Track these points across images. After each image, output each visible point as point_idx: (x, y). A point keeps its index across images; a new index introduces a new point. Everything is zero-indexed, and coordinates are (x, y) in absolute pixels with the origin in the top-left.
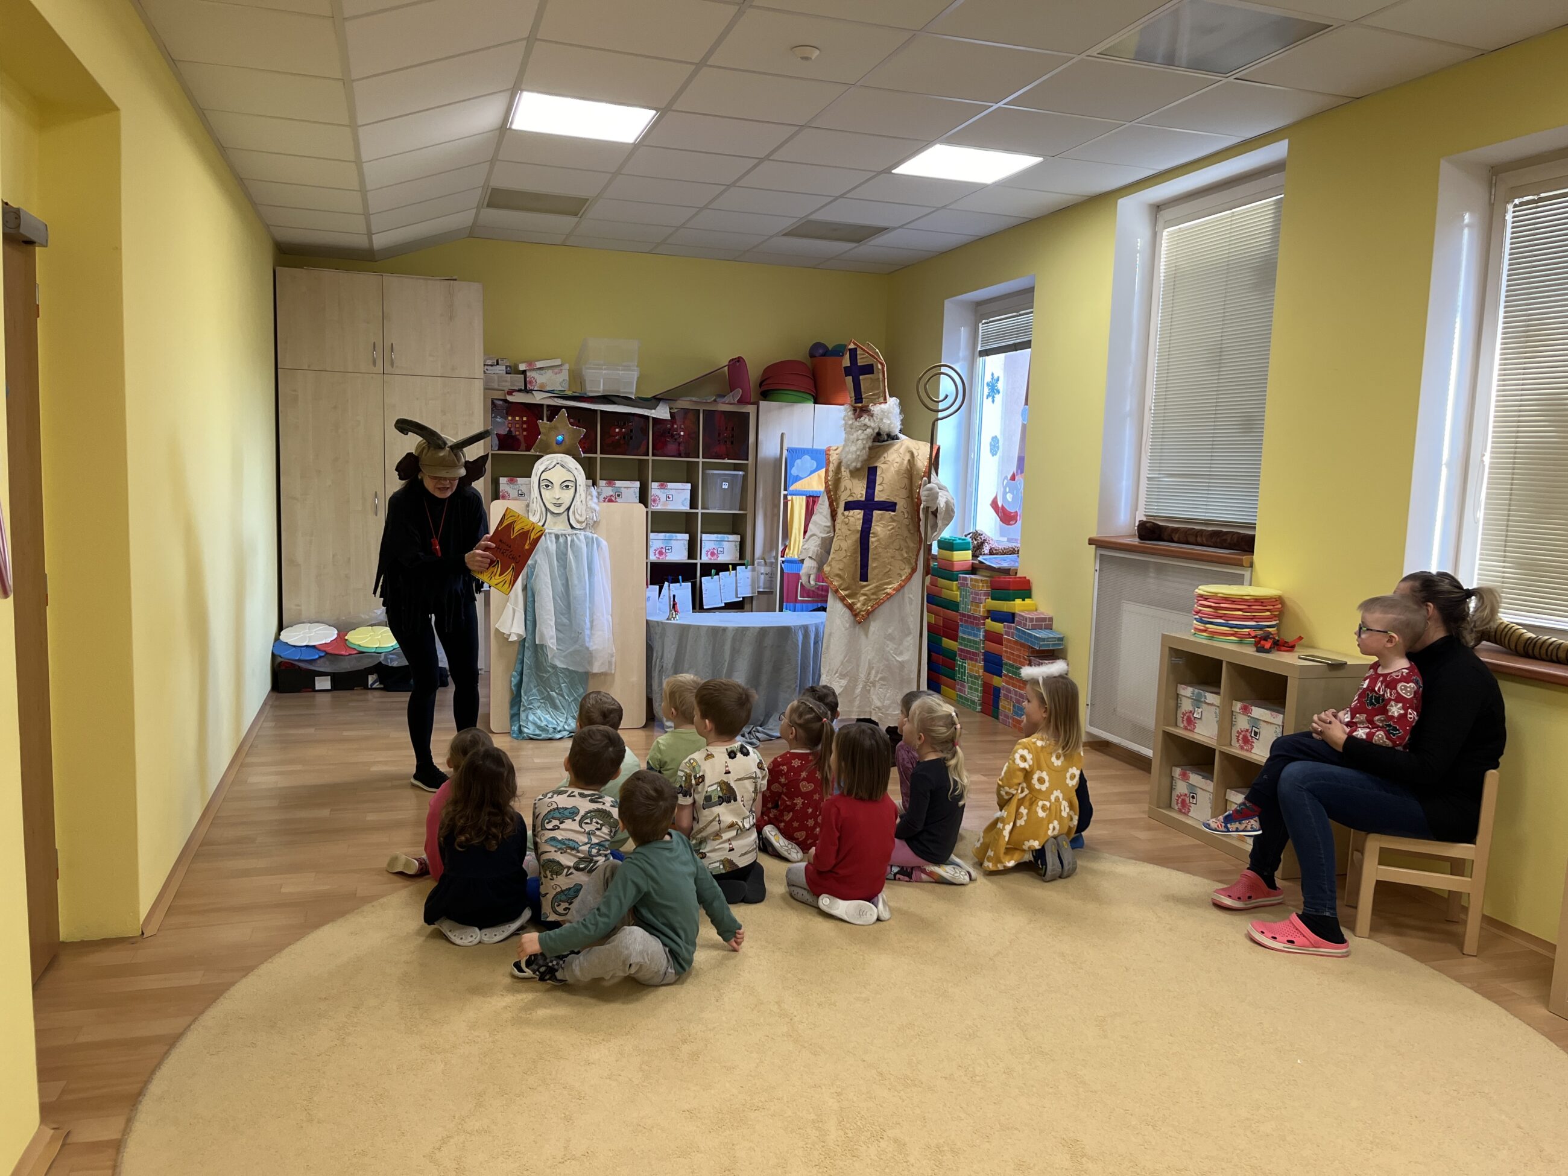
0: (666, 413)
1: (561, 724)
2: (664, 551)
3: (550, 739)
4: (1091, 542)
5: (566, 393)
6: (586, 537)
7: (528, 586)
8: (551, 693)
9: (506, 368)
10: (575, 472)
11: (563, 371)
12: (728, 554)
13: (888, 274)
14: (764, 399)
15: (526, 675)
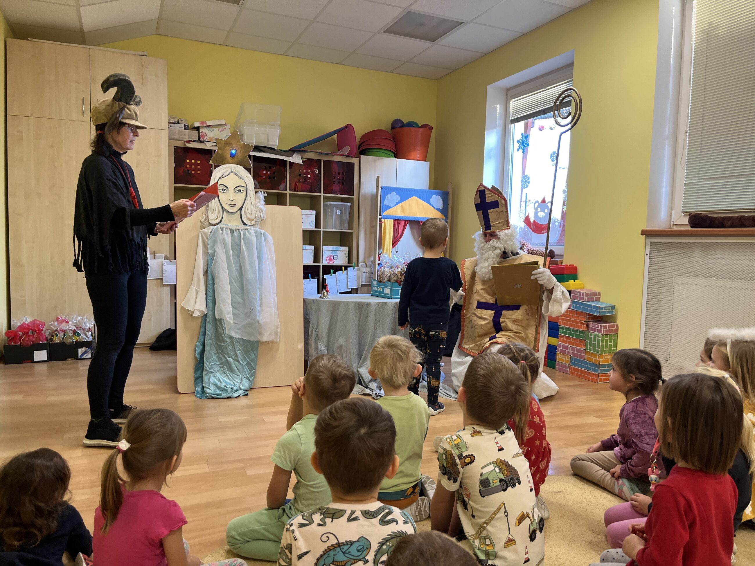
0: (299, 160)
1: (238, 384)
3: (229, 398)
4: (643, 233)
6: (256, 232)
7: (209, 271)
8: (228, 359)
9: (185, 126)
10: (246, 179)
11: (226, 129)
12: (341, 260)
13: (437, 80)
14: (363, 155)
15: (207, 345)
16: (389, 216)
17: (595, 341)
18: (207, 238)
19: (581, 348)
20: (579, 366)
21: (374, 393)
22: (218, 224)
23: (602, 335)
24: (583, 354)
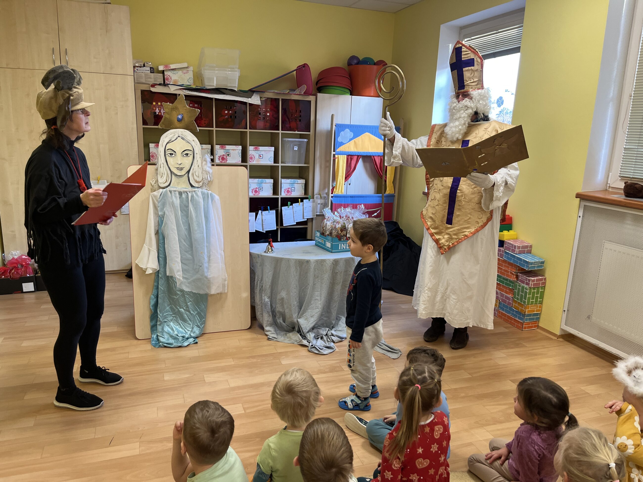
0: (257, 100)
1: (189, 332)
2: (258, 190)
3: (180, 347)
4: (578, 196)
5: (191, 86)
6: (203, 194)
7: (159, 232)
8: (180, 309)
9: (151, 69)
10: (193, 143)
11: (189, 72)
12: (298, 192)
13: (394, 13)
14: (320, 92)
15: (160, 298)
16: (342, 152)
17: (522, 292)
18: (157, 201)
19: (510, 296)
20: (506, 311)
21: (311, 344)
22: (167, 187)
23: (530, 288)
24: (511, 302)
